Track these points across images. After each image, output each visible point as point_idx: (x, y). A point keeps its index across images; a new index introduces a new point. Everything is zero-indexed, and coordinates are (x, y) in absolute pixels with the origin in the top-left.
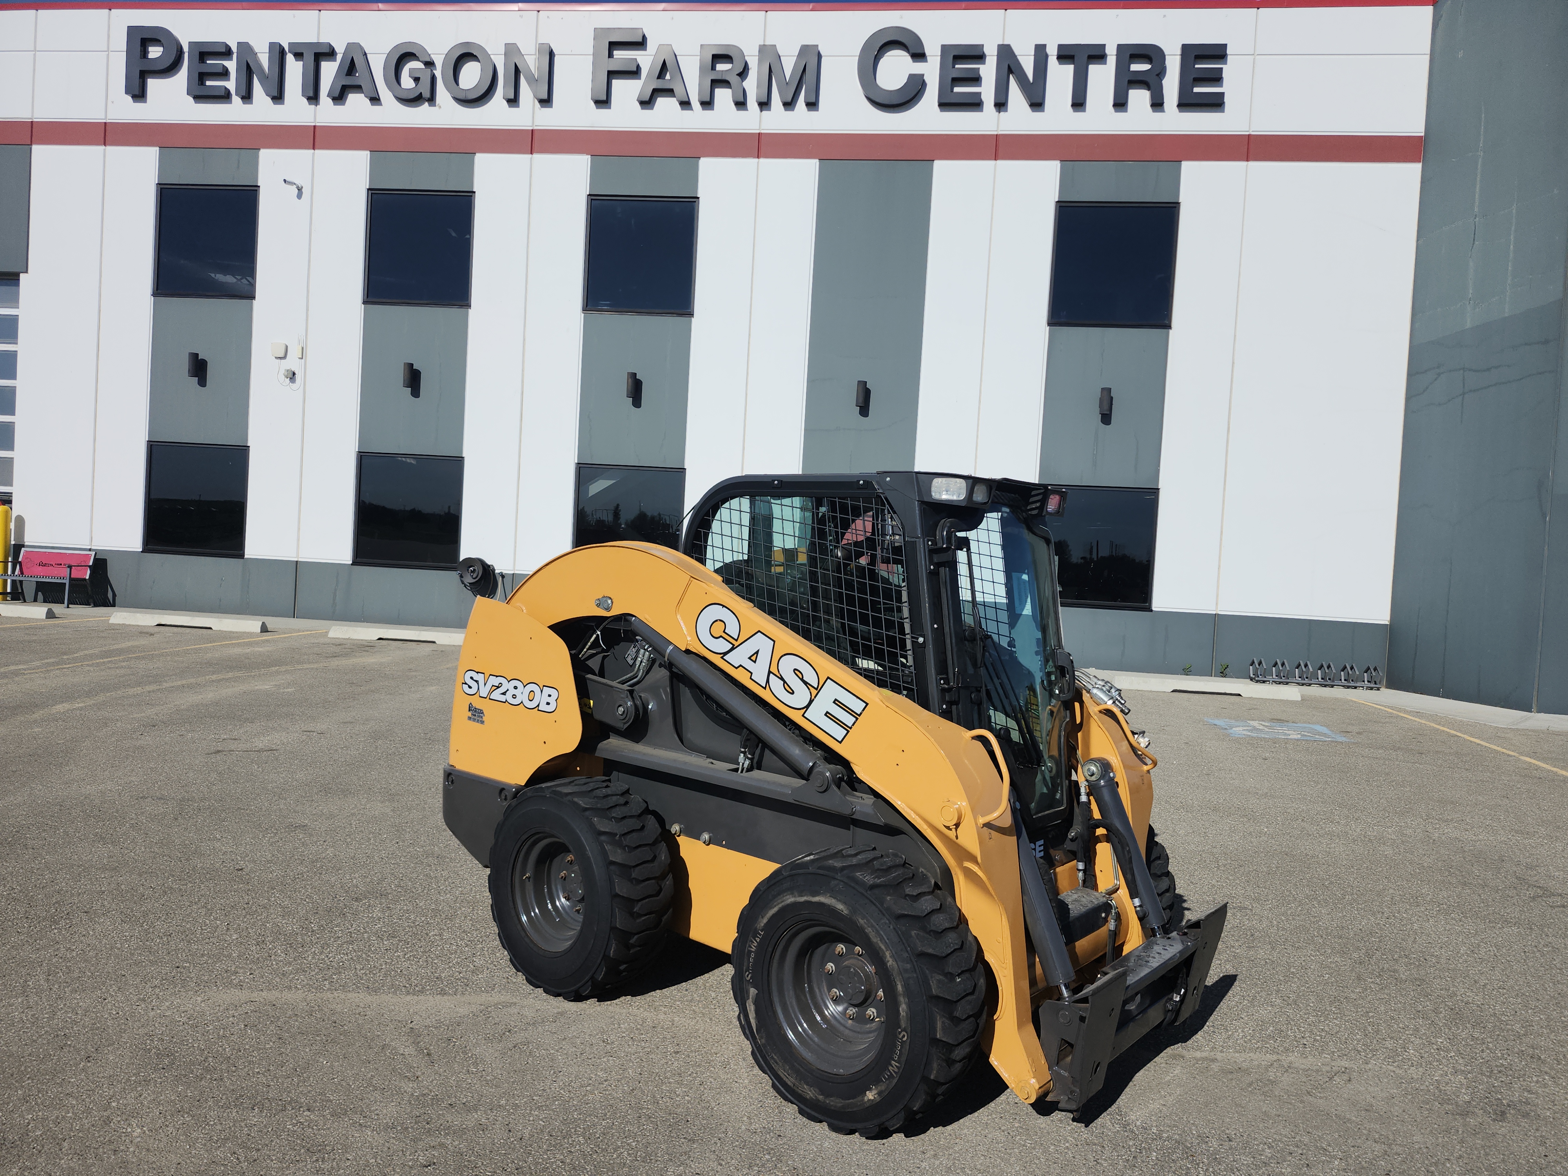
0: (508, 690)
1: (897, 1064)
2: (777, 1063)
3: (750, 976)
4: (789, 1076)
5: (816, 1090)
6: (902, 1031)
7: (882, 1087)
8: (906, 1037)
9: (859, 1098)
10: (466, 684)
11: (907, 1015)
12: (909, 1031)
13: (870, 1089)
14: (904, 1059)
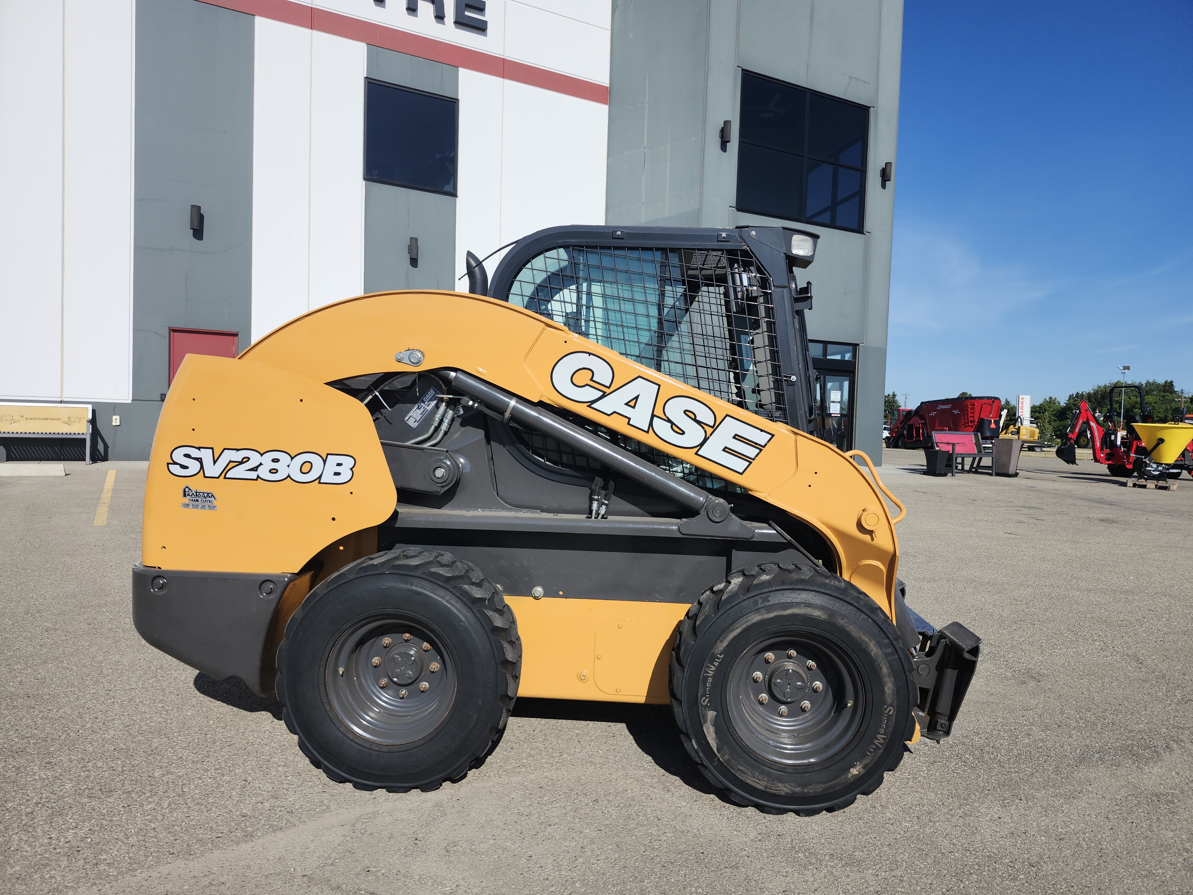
0: (261, 464)
1: (883, 736)
2: (744, 773)
3: (707, 701)
4: (760, 780)
5: (792, 784)
6: (888, 707)
7: (867, 760)
8: (892, 711)
9: (843, 777)
10: (175, 463)
11: (892, 692)
12: (895, 705)
13: (854, 766)
14: (890, 729)
